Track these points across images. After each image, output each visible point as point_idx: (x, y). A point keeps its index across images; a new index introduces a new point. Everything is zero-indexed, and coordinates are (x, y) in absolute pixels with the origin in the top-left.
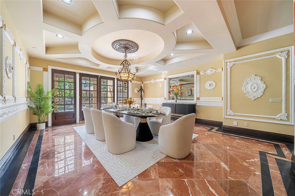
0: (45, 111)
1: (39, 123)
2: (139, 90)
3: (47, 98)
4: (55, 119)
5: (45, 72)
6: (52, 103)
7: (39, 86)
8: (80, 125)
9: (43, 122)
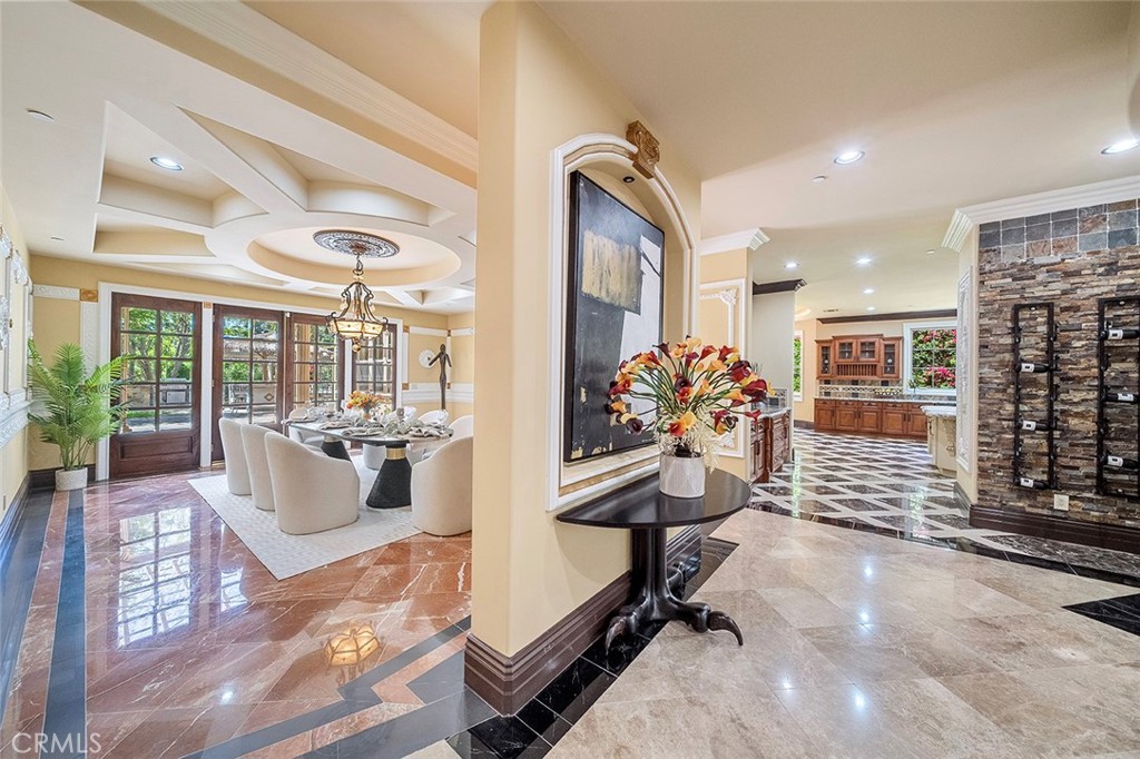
0: (88, 430)
1: (66, 468)
2: (435, 359)
3: (95, 389)
4: (123, 457)
5: (86, 304)
6: (112, 405)
7: (68, 349)
8: (214, 473)
9: (79, 467)
